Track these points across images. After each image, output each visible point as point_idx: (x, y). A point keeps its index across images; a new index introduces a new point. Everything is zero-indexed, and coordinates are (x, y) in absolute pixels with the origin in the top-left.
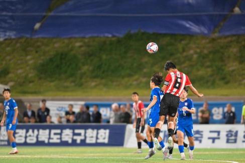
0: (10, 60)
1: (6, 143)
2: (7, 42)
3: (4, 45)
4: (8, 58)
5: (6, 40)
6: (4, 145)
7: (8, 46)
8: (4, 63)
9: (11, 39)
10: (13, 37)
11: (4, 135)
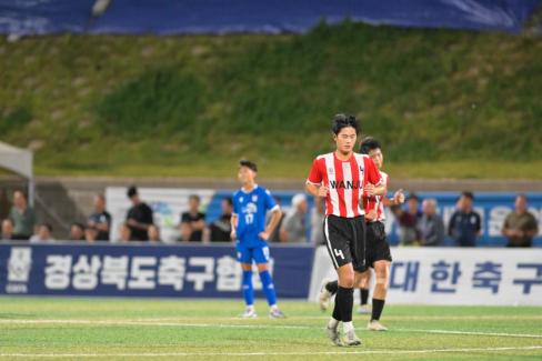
0: (34, 87)
1: (24, 289)
2: (26, 42)
3: (18, 52)
4: (29, 82)
5: (24, 38)
6: (20, 294)
7: (29, 52)
8: (19, 93)
9: (36, 37)
10: (41, 32)
11: (19, 269)
